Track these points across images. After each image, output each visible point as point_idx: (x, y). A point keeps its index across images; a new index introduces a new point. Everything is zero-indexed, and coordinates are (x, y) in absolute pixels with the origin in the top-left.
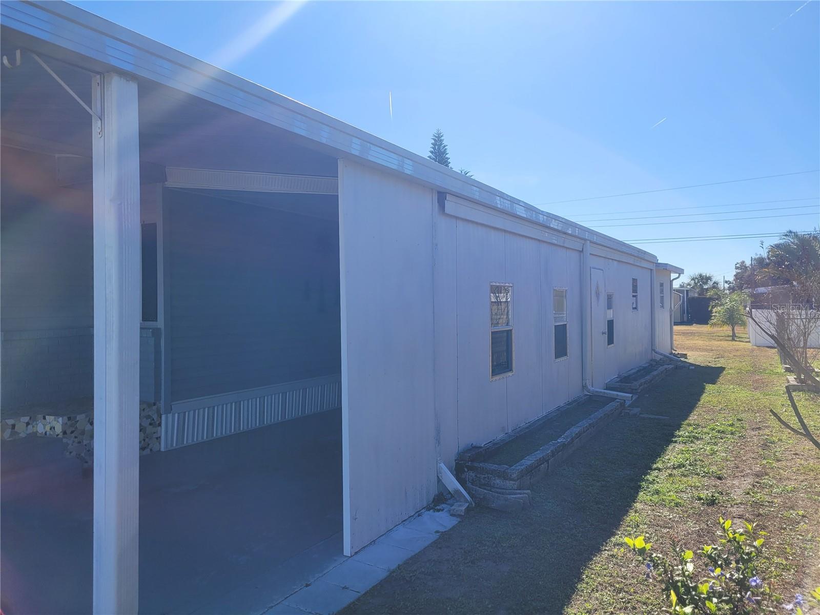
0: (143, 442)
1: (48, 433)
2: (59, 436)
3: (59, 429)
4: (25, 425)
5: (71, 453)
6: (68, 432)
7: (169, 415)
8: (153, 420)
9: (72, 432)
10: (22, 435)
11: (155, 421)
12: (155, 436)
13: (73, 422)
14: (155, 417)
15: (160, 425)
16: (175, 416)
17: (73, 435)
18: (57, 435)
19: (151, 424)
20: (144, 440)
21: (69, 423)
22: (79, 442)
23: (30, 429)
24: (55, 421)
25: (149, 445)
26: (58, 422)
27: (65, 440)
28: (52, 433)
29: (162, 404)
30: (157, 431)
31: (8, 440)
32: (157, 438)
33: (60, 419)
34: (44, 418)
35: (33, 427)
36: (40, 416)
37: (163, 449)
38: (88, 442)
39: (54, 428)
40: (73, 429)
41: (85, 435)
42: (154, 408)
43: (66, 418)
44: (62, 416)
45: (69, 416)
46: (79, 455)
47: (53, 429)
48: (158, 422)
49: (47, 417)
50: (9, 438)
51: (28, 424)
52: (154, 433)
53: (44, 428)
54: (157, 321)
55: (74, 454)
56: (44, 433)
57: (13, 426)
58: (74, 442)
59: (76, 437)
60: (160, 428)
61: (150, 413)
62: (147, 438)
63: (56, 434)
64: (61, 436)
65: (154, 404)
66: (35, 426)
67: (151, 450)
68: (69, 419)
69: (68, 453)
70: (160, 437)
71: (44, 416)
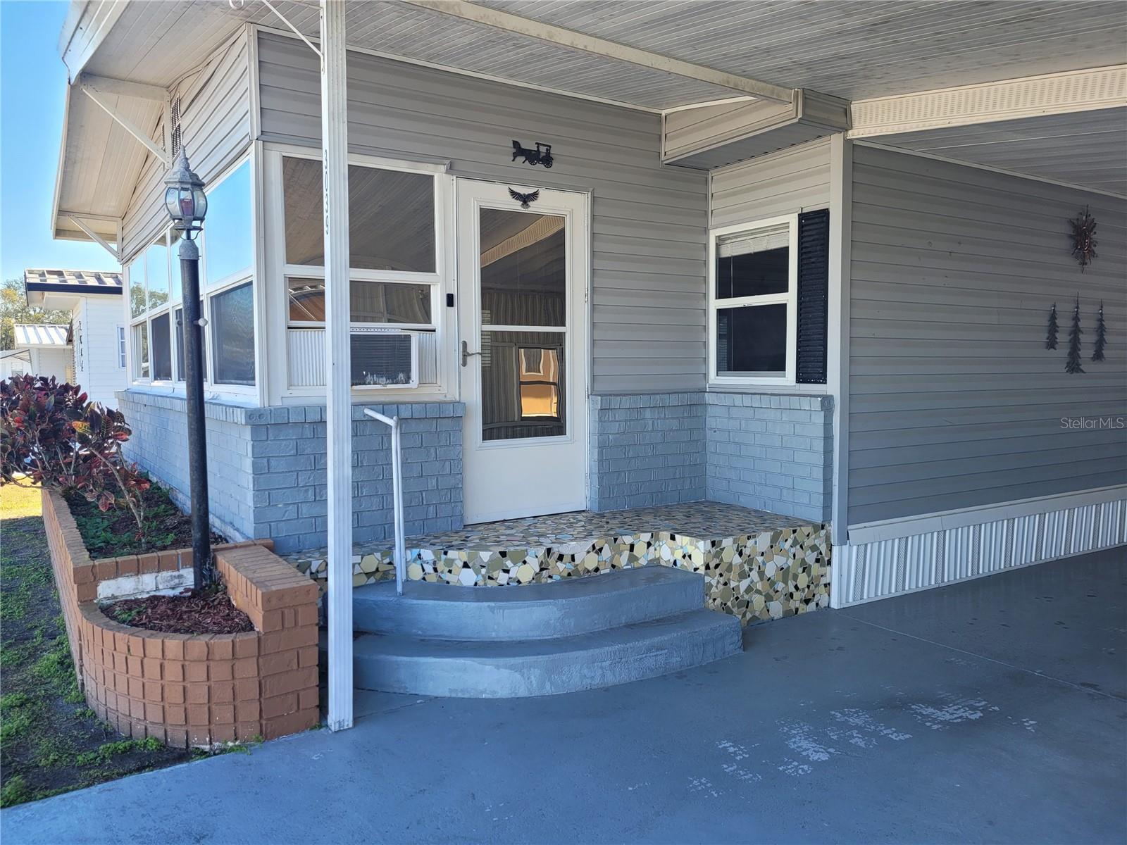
0: (806, 590)
1: (679, 564)
2: (698, 572)
3: (698, 560)
4: (646, 545)
5: (714, 600)
6: (712, 565)
7: (844, 547)
8: (821, 553)
9: (717, 566)
10: (643, 562)
11: (824, 555)
12: (823, 581)
13: (718, 549)
14: (823, 548)
15: (829, 563)
16: (852, 550)
17: (718, 571)
18: (696, 569)
19: (817, 561)
20: (808, 587)
21: (713, 550)
22: (725, 584)
23: (652, 554)
24: (691, 544)
25: (814, 595)
26: (697, 547)
27: (707, 579)
28: (685, 564)
29: (833, 528)
30: (826, 574)
31: (624, 568)
32: (826, 585)
33: (701, 544)
34: (673, 538)
35: (655, 550)
36: (666, 535)
37: (835, 605)
38: (736, 584)
39: (690, 556)
40: (718, 562)
41: (732, 573)
42: (823, 533)
43: (709, 542)
44: (702, 537)
45: (713, 540)
46: (725, 604)
47: (687, 557)
48: (826, 559)
49: (677, 536)
50: (627, 565)
51: (649, 544)
52: (822, 576)
53: (673, 554)
54: (826, 383)
55: (718, 601)
56: (672, 561)
57: (632, 547)
58: (718, 582)
59: (721, 575)
60: (828, 568)
61: (817, 542)
62: (812, 583)
63: (695, 567)
64: (702, 571)
65: (823, 527)
66: (658, 548)
67: (817, 604)
68: (713, 544)
69: (711, 601)
70: (829, 584)
71: (671, 535)
